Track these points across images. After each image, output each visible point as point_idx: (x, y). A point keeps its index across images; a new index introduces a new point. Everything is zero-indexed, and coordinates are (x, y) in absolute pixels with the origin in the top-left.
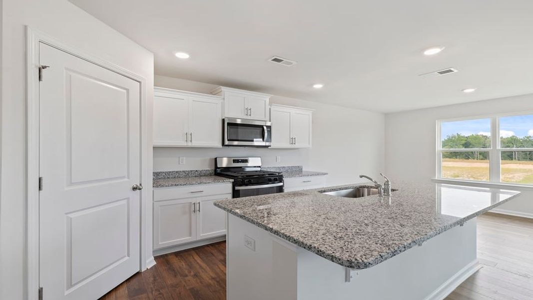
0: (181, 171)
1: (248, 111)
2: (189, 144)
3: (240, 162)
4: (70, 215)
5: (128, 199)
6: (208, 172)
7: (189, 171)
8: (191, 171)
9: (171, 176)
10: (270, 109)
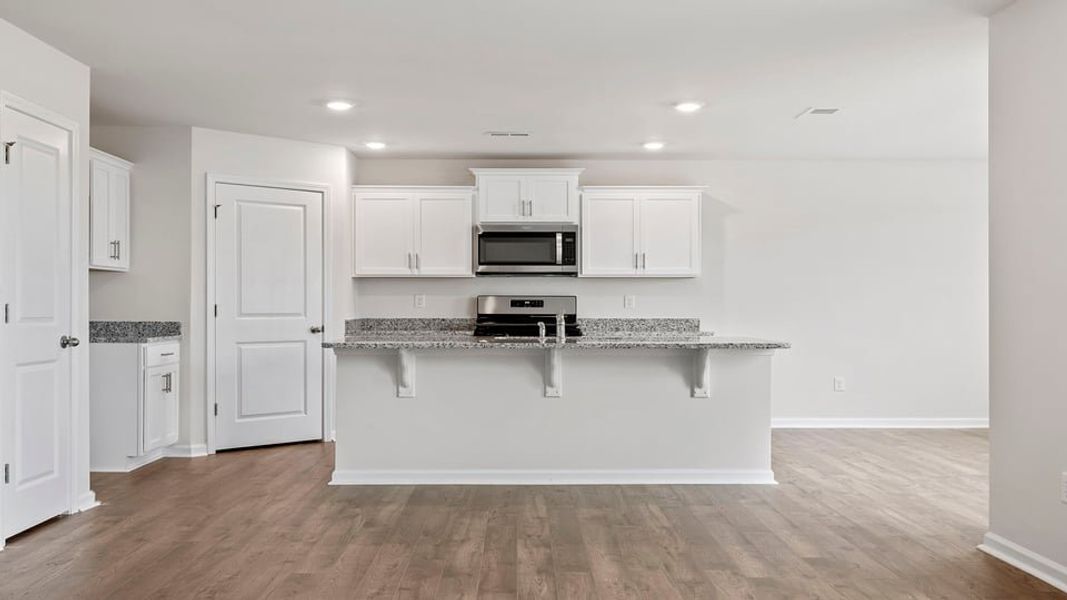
0: (415, 320)
1: (526, 206)
2: (416, 273)
3: (527, 306)
4: (243, 347)
5: (305, 342)
6: (465, 323)
7: (429, 320)
8: (434, 320)
9: (400, 327)
10: (581, 197)
